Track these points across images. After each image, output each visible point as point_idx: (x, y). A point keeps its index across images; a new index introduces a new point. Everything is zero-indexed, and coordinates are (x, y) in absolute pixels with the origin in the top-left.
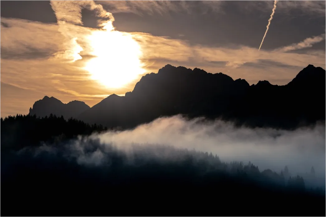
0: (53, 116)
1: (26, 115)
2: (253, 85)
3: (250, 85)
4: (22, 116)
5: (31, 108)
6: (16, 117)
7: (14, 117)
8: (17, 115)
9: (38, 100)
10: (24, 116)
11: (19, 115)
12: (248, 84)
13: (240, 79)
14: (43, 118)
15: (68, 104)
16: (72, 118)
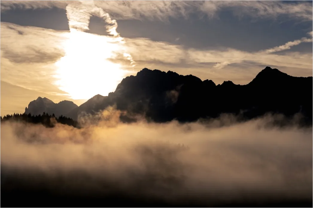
0: (46, 114)
1: (22, 114)
2: (219, 85)
3: (216, 85)
4: (18, 114)
5: (26, 107)
6: (13, 115)
7: (12, 115)
8: (15, 114)
9: (33, 100)
10: (21, 114)
11: (16, 114)
12: (215, 84)
13: (208, 80)
14: (36, 116)
15: (59, 103)
16: (62, 115)
